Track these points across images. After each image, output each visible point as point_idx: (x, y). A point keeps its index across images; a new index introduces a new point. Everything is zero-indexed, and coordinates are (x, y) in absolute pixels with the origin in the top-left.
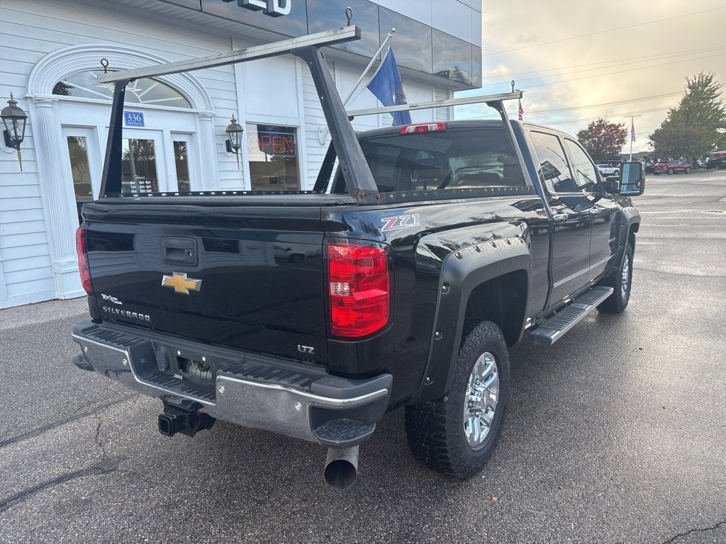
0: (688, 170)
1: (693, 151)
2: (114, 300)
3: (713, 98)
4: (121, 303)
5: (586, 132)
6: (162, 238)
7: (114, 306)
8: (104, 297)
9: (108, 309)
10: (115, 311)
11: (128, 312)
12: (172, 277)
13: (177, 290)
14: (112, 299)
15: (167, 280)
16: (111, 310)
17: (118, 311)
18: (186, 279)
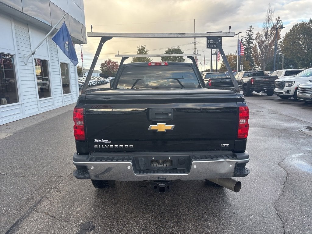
2: (107, 141)
4: (111, 142)
5: (104, 64)
6: (150, 109)
7: (104, 144)
8: (96, 140)
9: (98, 146)
10: (104, 146)
11: (116, 146)
12: (157, 126)
13: (159, 130)
14: (103, 141)
15: (153, 127)
16: (101, 146)
17: (107, 146)
18: (166, 125)
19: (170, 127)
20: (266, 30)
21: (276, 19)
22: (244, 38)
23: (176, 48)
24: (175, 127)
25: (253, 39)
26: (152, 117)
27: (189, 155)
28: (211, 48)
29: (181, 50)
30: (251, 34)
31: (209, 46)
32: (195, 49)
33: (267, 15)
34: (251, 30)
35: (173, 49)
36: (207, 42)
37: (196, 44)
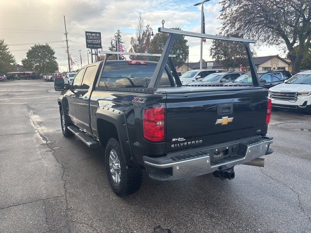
0: (4, 80)
1: (4, 72)
2: (182, 139)
3: (6, 50)
4: (185, 140)
6: (218, 105)
7: (180, 142)
8: (174, 140)
9: (175, 146)
10: (180, 145)
11: (189, 143)
12: (222, 119)
13: (223, 124)
14: (179, 139)
15: (219, 121)
16: (177, 145)
17: (182, 144)
18: (228, 119)
19: (231, 119)
20: (139, 36)
21: (146, 27)
22: (113, 41)
23: (44, 44)
24: (233, 120)
25: (121, 42)
26: (219, 111)
27: (239, 143)
28: (92, 48)
29: (51, 47)
30: (119, 37)
31: (88, 46)
32: (68, 47)
33: (139, 22)
34: (119, 33)
35: (41, 45)
36: (87, 42)
37: (68, 43)
